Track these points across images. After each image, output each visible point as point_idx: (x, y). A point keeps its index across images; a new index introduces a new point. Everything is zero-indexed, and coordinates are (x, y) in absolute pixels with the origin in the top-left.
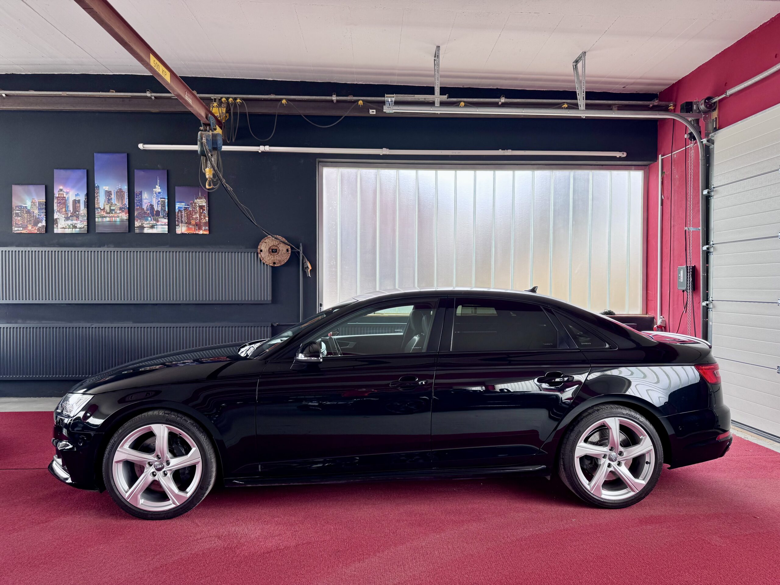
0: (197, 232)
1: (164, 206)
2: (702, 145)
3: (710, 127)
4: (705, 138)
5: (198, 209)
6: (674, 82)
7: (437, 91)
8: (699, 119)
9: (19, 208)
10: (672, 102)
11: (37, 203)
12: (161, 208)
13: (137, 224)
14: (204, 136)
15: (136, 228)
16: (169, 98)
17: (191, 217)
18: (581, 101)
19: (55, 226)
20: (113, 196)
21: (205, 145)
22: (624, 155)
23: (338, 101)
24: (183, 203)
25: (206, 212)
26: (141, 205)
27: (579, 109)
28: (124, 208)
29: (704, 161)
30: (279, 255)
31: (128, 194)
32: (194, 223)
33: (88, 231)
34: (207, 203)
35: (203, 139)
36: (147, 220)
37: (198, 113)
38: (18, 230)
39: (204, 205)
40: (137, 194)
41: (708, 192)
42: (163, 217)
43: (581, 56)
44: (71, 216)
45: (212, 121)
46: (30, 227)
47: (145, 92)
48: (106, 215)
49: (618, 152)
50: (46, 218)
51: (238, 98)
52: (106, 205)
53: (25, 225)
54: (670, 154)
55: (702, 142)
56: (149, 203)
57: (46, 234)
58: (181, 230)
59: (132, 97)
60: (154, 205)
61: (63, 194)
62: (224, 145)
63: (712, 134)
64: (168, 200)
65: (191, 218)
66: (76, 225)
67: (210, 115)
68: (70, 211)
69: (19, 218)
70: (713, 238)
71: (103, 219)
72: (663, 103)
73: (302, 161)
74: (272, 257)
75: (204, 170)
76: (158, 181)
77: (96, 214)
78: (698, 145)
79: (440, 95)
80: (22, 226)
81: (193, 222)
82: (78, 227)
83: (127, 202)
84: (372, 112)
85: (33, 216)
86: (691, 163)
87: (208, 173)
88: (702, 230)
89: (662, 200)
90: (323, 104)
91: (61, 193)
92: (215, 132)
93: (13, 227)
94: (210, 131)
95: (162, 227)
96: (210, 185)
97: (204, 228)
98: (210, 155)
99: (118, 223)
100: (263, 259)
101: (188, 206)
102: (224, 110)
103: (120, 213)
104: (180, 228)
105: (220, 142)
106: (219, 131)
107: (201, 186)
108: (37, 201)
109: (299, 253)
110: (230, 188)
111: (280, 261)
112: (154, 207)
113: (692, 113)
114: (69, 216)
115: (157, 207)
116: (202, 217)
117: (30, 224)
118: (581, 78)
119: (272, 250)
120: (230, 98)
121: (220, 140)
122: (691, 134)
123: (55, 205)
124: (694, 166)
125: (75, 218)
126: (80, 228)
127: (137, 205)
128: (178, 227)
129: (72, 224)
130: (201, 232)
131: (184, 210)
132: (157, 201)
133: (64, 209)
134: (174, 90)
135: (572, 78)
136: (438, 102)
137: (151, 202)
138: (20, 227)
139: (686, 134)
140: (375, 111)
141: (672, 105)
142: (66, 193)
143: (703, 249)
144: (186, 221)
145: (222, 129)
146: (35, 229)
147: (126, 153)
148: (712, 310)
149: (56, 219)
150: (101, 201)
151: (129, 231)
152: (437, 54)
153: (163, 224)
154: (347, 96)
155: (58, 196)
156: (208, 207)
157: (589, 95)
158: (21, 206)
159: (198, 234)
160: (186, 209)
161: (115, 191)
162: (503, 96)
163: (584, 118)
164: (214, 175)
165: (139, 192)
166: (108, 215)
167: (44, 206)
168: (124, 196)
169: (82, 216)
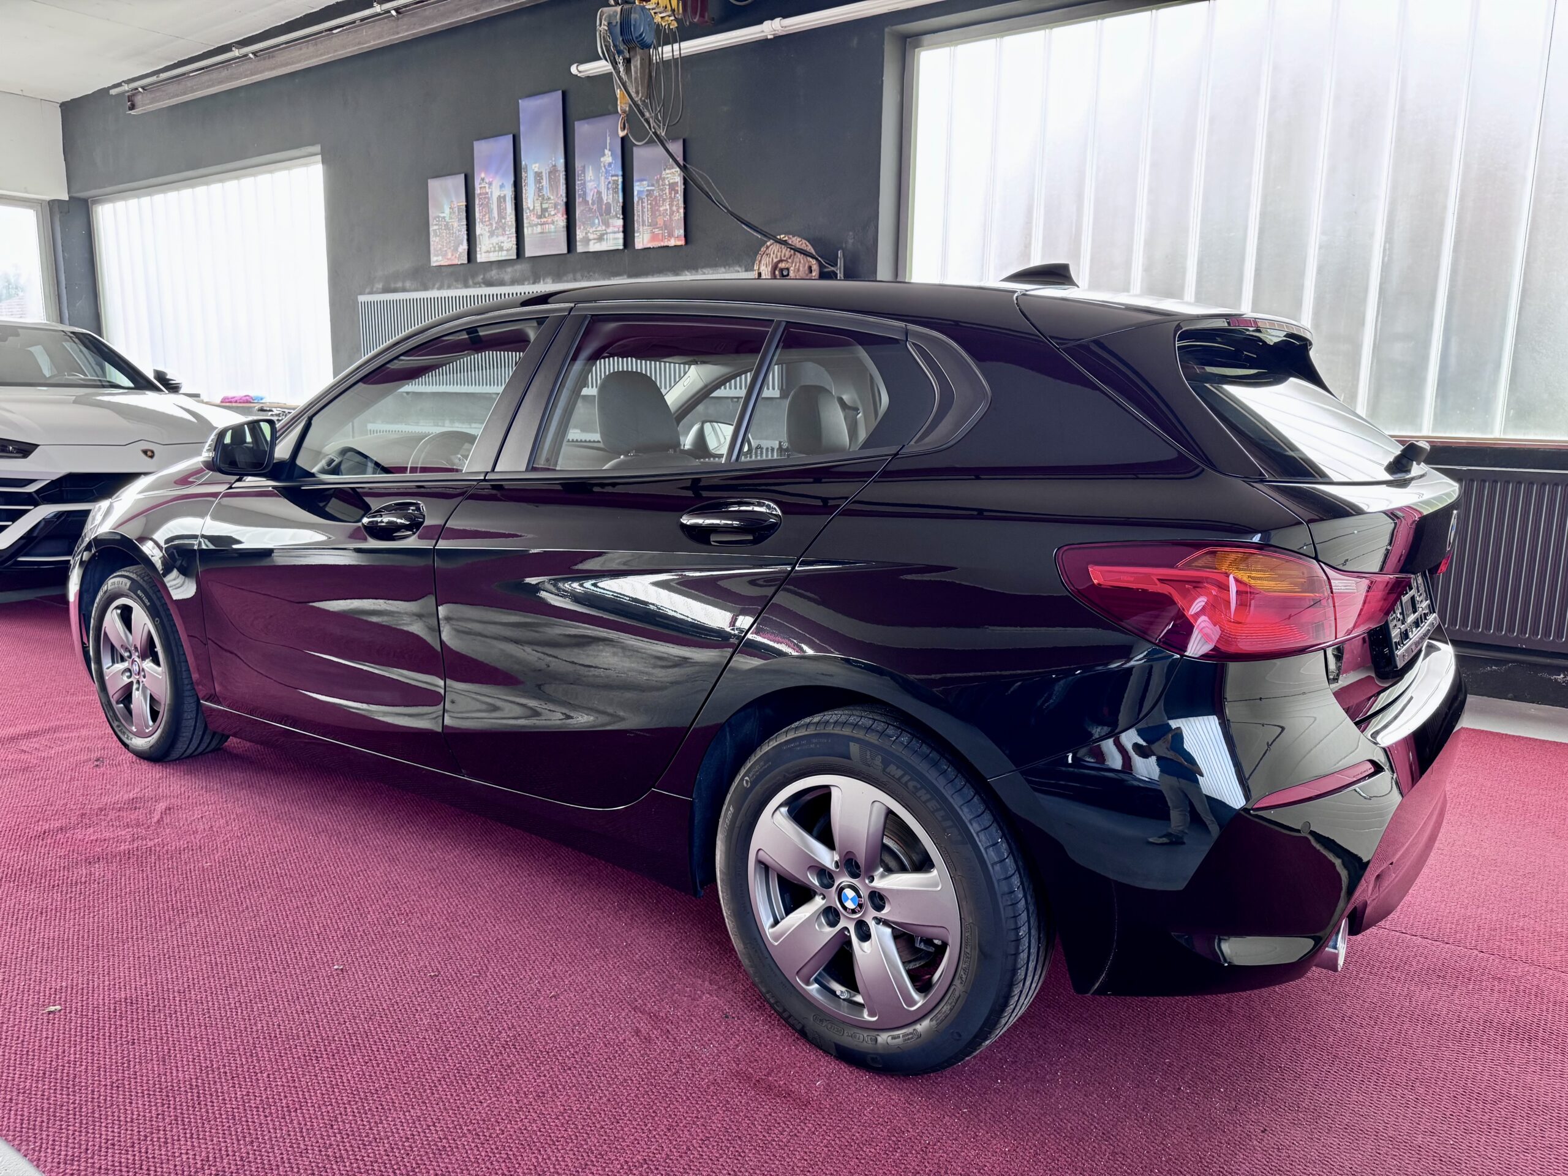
0: (666, 244)
1: (617, 192)
5: (667, 191)
9: (437, 221)
11: (456, 209)
12: (613, 197)
13: (580, 234)
15: (578, 244)
17: (657, 210)
19: (478, 249)
20: (544, 182)
24: (644, 183)
25: (680, 197)
26: (585, 194)
28: (560, 204)
31: (566, 175)
32: (662, 223)
33: (517, 254)
34: (682, 177)
36: (593, 224)
38: (437, 261)
39: (677, 181)
40: (578, 171)
42: (616, 215)
44: (497, 228)
46: (449, 255)
48: (537, 221)
50: (468, 235)
52: (536, 202)
53: (444, 250)
56: (595, 188)
57: (469, 265)
58: (643, 240)
60: (603, 192)
61: (486, 187)
64: (622, 179)
65: (657, 214)
66: (502, 245)
68: (495, 218)
69: (437, 239)
71: (534, 229)
76: (608, 138)
77: (525, 221)
80: (440, 253)
81: (660, 222)
82: (504, 248)
83: (564, 191)
85: (453, 233)
91: (483, 185)
93: (432, 256)
95: (614, 237)
97: (676, 233)
99: (553, 236)
101: (652, 188)
103: (556, 214)
104: (641, 236)
108: (456, 205)
112: (603, 195)
114: (494, 225)
115: (607, 195)
116: (674, 208)
117: (450, 247)
119: (781, 270)
123: (477, 209)
125: (500, 231)
126: (507, 250)
127: (579, 197)
128: (639, 234)
129: (498, 244)
130: (672, 243)
131: (647, 196)
132: (606, 183)
133: (488, 216)
137: (598, 185)
138: (438, 255)
142: (489, 184)
144: (650, 220)
146: (456, 257)
147: (558, 89)
149: (479, 236)
150: (530, 195)
151: (570, 250)
153: (616, 229)
155: (479, 192)
156: (684, 185)
158: (439, 217)
159: (668, 246)
160: (650, 193)
161: (547, 172)
165: (582, 169)
166: (539, 221)
167: (464, 214)
168: (559, 180)
169: (509, 226)
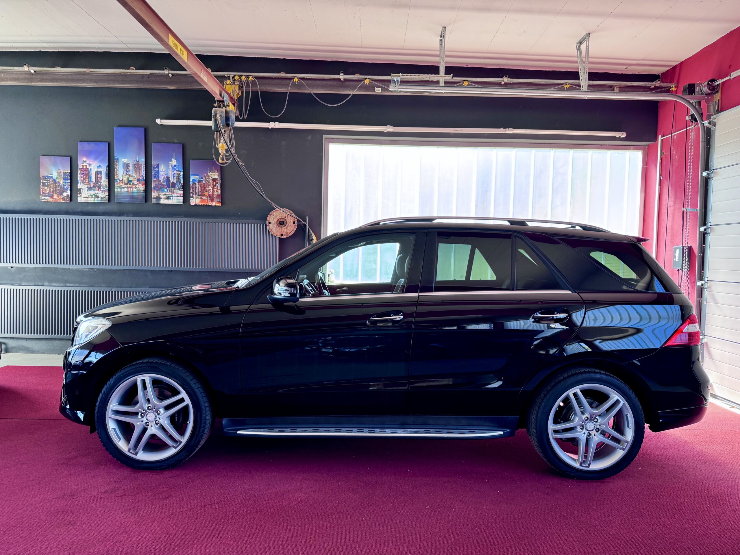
0: (210, 204)
1: (179, 179)
2: (703, 127)
3: (712, 109)
4: (707, 120)
5: (211, 182)
6: (677, 63)
7: (442, 70)
8: (701, 101)
9: (46, 178)
10: (673, 84)
11: (63, 174)
12: (177, 181)
13: (154, 195)
14: (218, 112)
15: (153, 199)
16: (185, 76)
17: (205, 189)
18: (584, 81)
19: (78, 196)
20: (130, 168)
21: (218, 121)
22: (623, 135)
23: (345, 80)
24: (197, 176)
25: (218, 185)
26: (158, 177)
27: (581, 89)
28: (141, 180)
29: (705, 143)
30: (286, 227)
31: (145, 167)
33: (109, 201)
34: (220, 177)
35: (217, 115)
36: (163, 191)
37: (213, 90)
38: (45, 199)
39: (217, 178)
40: (154, 166)
41: (708, 174)
42: (179, 189)
43: (586, 37)
44: (93, 187)
45: (226, 98)
46: (56, 197)
47: (163, 70)
48: (124, 186)
49: (618, 132)
50: (71, 188)
51: (250, 76)
52: (124, 177)
53: (51, 194)
54: (670, 135)
55: (704, 124)
56: (165, 175)
57: (70, 203)
58: (195, 201)
59: (151, 74)
60: (170, 177)
61: (86, 166)
62: (236, 121)
63: (714, 116)
64: (183, 173)
65: (205, 191)
66: (98, 195)
67: (223, 92)
68: (93, 181)
69: (46, 188)
70: (712, 219)
71: (122, 190)
72: (664, 85)
73: (310, 137)
74: (279, 229)
75: (218, 145)
76: (174, 154)
77: (116, 185)
78: (699, 126)
79: (445, 75)
80: (48, 195)
81: (206, 194)
82: (99, 197)
83: (144, 174)
84: (378, 90)
85: (59, 186)
86: (691, 144)
87: (221, 147)
88: (700, 211)
89: (660, 180)
90: (331, 83)
91: (84, 164)
92: (228, 109)
93: (41, 196)
94: (224, 107)
95: (177, 198)
96: (223, 160)
97: (216, 200)
98: (223, 130)
99: (135, 194)
100: (271, 231)
101: (202, 179)
102: (237, 88)
103: (137, 184)
104: (194, 200)
105: (233, 119)
106: (232, 108)
107: (214, 160)
108: (62, 172)
109: (305, 224)
110: (241, 163)
111: (287, 234)
112: (170, 179)
113: (694, 95)
114: (92, 186)
115: (173, 179)
116: (215, 190)
117: (55, 193)
118: (584, 59)
119: (280, 222)
120: (242, 75)
121: (233, 117)
122: (693, 115)
123: (79, 176)
124: (694, 148)
125: (97, 188)
126: (102, 198)
127: (155, 177)
128: (193, 198)
129: (94, 194)
130: (214, 204)
131: (198, 182)
132: (173, 174)
133: (87, 180)
134: (190, 69)
135: (575, 59)
136: (443, 82)
137: (167, 174)
138: (46, 196)
139: (687, 115)
140: (380, 89)
141: (674, 86)
142: (89, 164)
143: (700, 230)
144: (200, 193)
145: (234, 106)
146: (61, 198)
147: (143, 127)
148: (706, 290)
149: (80, 189)
150: (120, 173)
151: (146, 201)
152: (443, 35)
153: (179, 195)
154: (354, 74)
155: (81, 167)
156: (221, 180)
157: (593, 76)
158: (48, 176)
159: (211, 206)
160: (200, 181)
161: (133, 163)
162: (506, 76)
163: (586, 98)
164: (227, 151)
165: (157, 165)
166: (126, 186)
167: (69, 177)
168: (141, 168)
169: (103, 187)
